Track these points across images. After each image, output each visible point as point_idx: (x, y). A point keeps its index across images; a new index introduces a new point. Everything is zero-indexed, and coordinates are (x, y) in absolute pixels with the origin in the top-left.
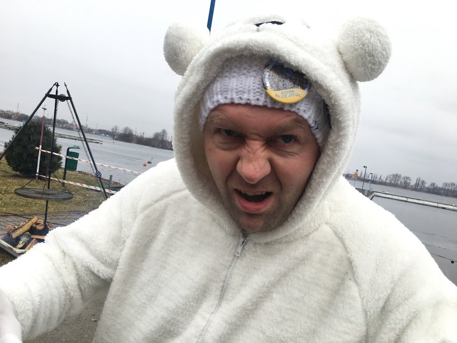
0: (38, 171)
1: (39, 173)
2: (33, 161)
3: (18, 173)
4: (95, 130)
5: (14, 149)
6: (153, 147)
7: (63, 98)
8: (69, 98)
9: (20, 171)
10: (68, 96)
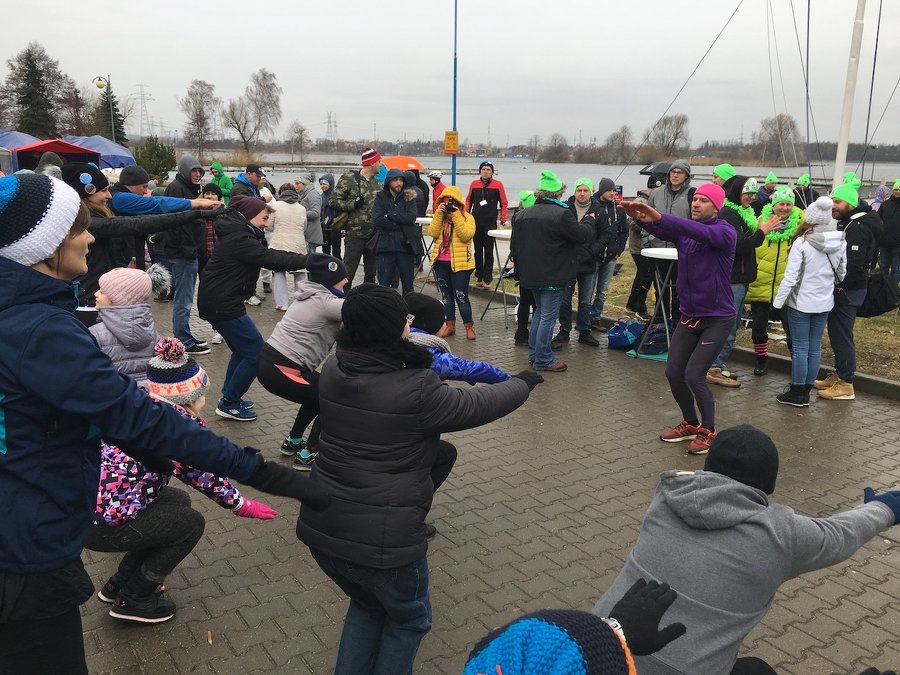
4: (506, 149)
6: (606, 164)
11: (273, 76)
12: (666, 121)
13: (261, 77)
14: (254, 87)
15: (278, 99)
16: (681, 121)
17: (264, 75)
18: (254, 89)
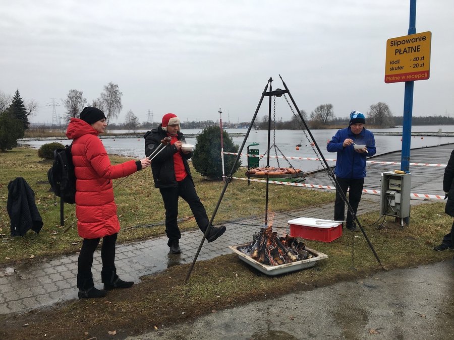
0: (224, 173)
1: (225, 175)
2: (218, 164)
3: (205, 178)
5: (199, 156)
7: (279, 93)
8: (287, 91)
9: (208, 176)
10: (285, 89)
11: (117, 86)
12: (322, 107)
13: (110, 87)
14: (106, 93)
15: (120, 99)
16: (330, 107)
17: (112, 86)
18: (106, 94)
